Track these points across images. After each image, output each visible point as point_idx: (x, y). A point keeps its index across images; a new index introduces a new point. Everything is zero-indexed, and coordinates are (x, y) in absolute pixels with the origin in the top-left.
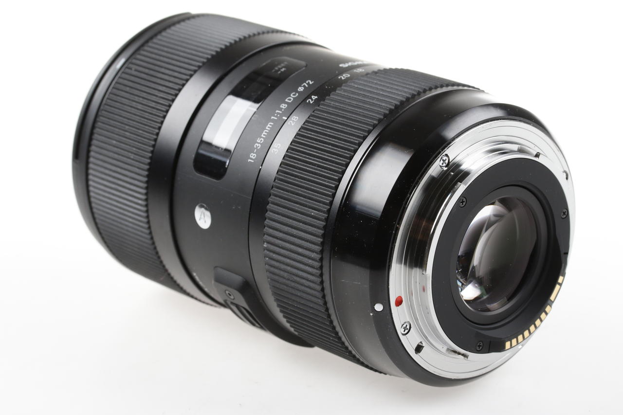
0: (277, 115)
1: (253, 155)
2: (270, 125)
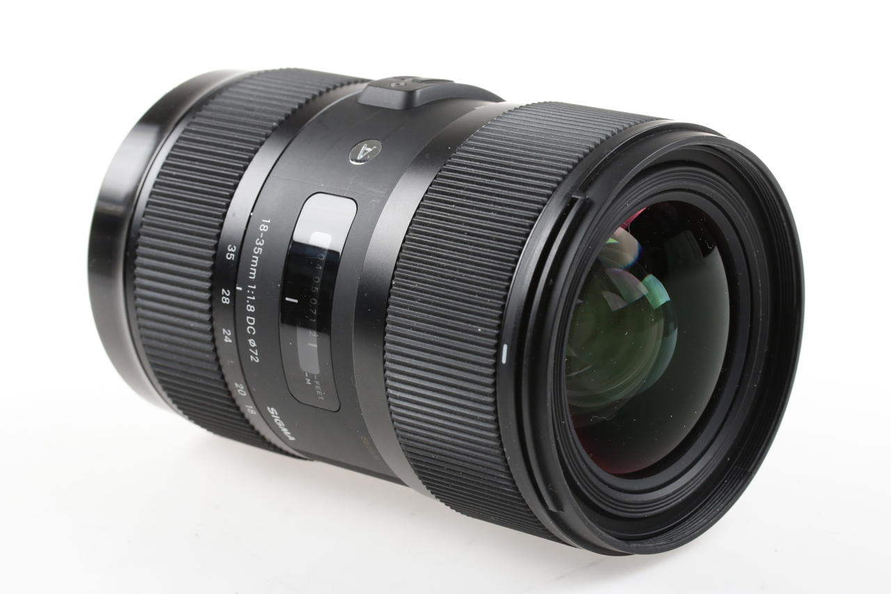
0: (250, 292)
1: (264, 229)
2: (252, 276)
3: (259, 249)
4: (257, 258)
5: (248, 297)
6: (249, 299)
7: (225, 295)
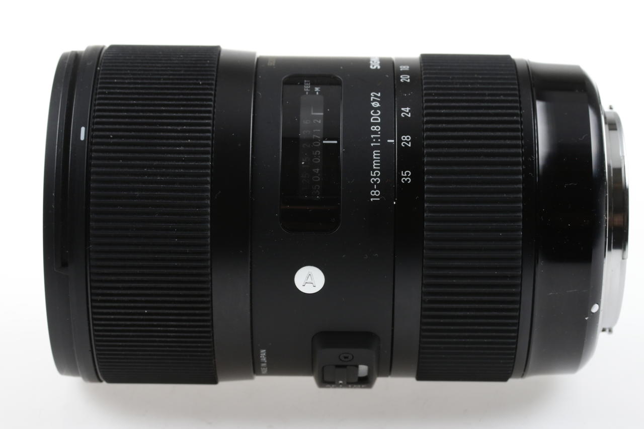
0: (377, 140)
2: (377, 153)
3: (375, 175)
4: (374, 168)
5: (379, 136)
6: (379, 134)
7: (408, 142)
